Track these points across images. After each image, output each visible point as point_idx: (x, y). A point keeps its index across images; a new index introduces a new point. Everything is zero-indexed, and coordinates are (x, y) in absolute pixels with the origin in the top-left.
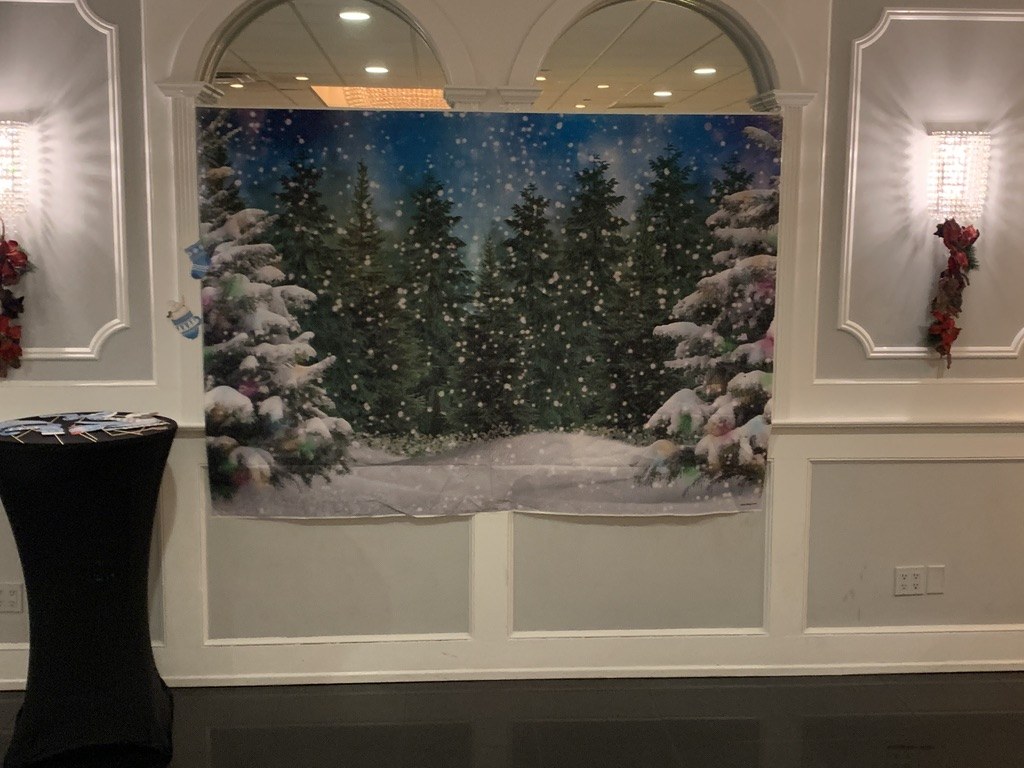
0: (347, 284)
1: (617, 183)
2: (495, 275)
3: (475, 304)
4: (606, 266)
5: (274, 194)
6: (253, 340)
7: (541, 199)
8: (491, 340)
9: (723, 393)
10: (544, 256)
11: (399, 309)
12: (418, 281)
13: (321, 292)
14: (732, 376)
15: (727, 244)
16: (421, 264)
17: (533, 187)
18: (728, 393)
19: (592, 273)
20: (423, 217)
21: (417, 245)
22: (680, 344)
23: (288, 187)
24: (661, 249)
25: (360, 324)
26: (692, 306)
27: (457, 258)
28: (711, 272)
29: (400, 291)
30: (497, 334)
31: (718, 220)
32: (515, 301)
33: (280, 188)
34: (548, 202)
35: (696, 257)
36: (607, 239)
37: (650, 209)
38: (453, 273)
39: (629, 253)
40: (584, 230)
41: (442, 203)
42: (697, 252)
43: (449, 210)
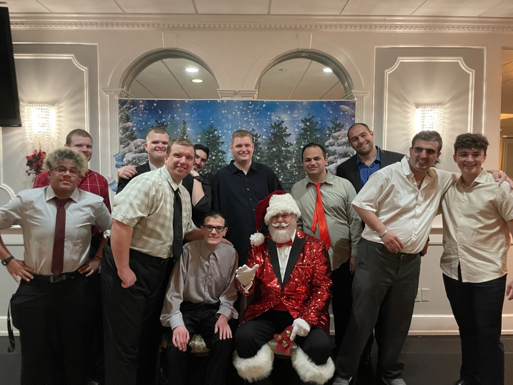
1: (288, 128)
4: (283, 162)
7: (257, 135)
10: (258, 158)
15: (334, 153)
19: (278, 165)
20: (209, 142)
27: (222, 159)
31: (330, 143)
34: (260, 136)
36: (284, 151)
37: (301, 139)
38: (221, 165)
39: (293, 157)
40: (274, 147)
41: (217, 136)
43: (219, 139)
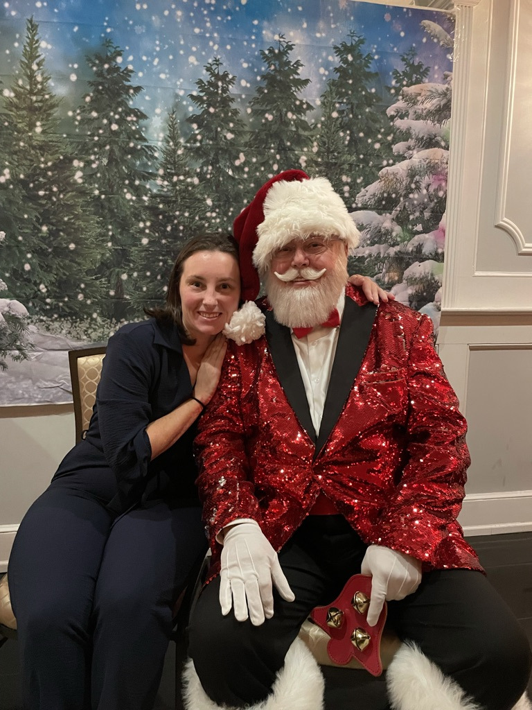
0: (15, 153)
1: (302, 65)
2: (180, 152)
3: (159, 182)
4: (291, 149)
7: (226, 75)
8: (176, 221)
9: (400, 281)
10: (230, 136)
11: (75, 183)
12: (95, 154)
14: (408, 265)
15: (406, 136)
16: (99, 135)
17: (217, 62)
18: (404, 281)
19: (278, 157)
20: (101, 84)
24: (344, 136)
25: (34, 198)
26: (374, 195)
27: (138, 131)
28: (391, 162)
29: (76, 163)
30: (183, 215)
31: (397, 111)
32: (200, 181)
34: (233, 78)
35: (377, 146)
36: (292, 123)
37: (334, 94)
38: (134, 148)
39: (314, 138)
40: (270, 111)
41: (121, 70)
42: (378, 141)
43: (129, 79)
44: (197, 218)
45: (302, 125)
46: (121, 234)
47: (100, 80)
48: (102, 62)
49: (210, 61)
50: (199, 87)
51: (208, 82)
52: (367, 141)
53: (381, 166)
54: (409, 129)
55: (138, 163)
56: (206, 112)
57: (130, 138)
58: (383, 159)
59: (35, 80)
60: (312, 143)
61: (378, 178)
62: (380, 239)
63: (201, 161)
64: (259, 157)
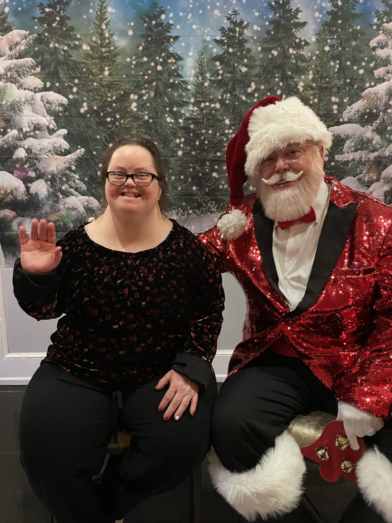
0: (91, 91)
1: (301, 11)
2: (206, 84)
3: (191, 108)
4: (291, 78)
5: (34, 18)
6: (22, 136)
7: (242, 22)
8: (202, 138)
9: (378, 180)
10: (244, 69)
11: (132, 111)
12: (145, 89)
13: (71, 97)
14: (386, 167)
16: (148, 75)
17: (235, 13)
18: (381, 180)
19: (281, 84)
20: (149, 36)
21: (145, 59)
22: (347, 142)
23: (44, 12)
24: (335, 65)
25: (103, 123)
26: (358, 111)
27: (176, 70)
28: (373, 84)
29: (132, 96)
30: (208, 132)
31: (379, 43)
32: (221, 106)
33: (38, 13)
34: (248, 24)
35: (361, 71)
36: (293, 56)
37: (326, 32)
38: (174, 82)
39: (310, 68)
40: (275, 48)
41: (164, 25)
42: (362, 68)
43: (170, 31)
44: (218, 134)
45: (301, 58)
46: (164, 148)
47: (149, 33)
48: (151, 20)
49: (230, 12)
50: (221, 33)
51: (228, 28)
52: (353, 68)
53: (364, 87)
54: (388, 57)
55: (176, 94)
56: (227, 52)
57: (170, 76)
58: (366, 82)
59: (104, 36)
60: (308, 71)
61: (362, 97)
62: (362, 146)
63: (222, 90)
64: (266, 85)
